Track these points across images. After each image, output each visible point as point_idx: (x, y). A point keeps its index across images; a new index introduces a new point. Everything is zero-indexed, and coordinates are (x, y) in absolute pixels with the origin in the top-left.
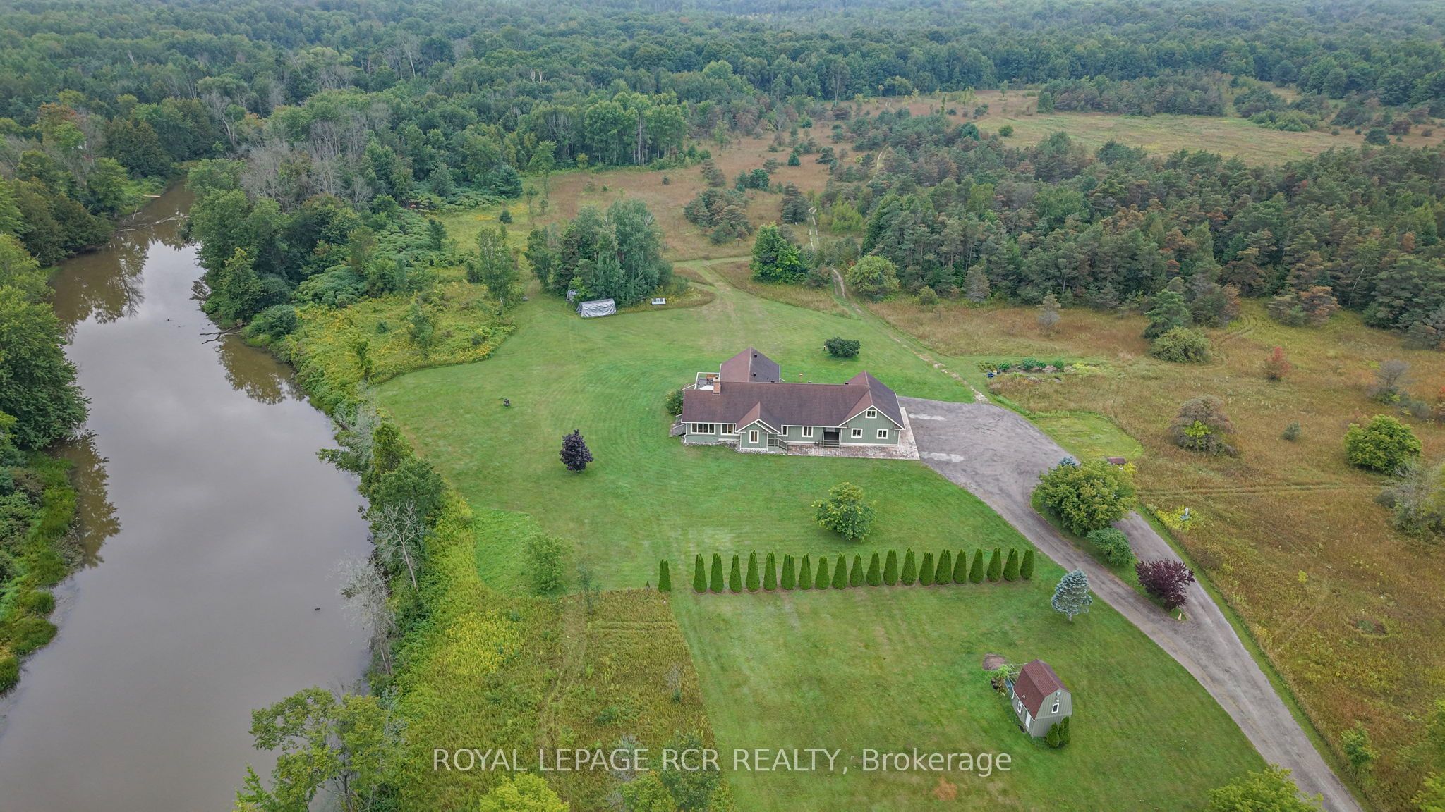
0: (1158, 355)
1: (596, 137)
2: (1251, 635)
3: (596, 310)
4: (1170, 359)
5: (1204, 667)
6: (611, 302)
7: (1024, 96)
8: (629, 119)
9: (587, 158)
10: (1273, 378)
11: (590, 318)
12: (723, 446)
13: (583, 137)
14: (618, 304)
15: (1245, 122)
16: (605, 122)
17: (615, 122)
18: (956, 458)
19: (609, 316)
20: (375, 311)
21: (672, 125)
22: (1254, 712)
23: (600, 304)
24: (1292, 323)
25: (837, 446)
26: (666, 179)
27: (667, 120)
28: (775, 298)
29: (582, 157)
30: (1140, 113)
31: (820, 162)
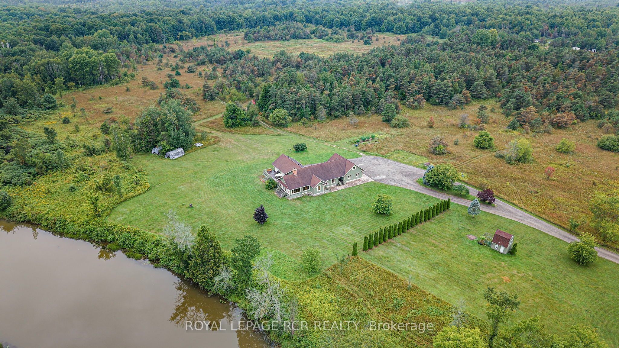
0: (394, 127)
1: (78, 73)
2: (514, 204)
3: (177, 154)
4: (399, 127)
5: (515, 217)
6: (181, 150)
7: (235, 36)
8: (94, 62)
9: (74, 84)
10: (431, 127)
11: (176, 159)
12: (305, 196)
13: (69, 74)
14: (185, 150)
15: (321, 40)
16: (82, 65)
17: (87, 64)
18: (384, 177)
19: (183, 156)
20: (53, 182)
21: (115, 63)
22: (539, 225)
23: (177, 151)
24: (415, 108)
25: (344, 184)
26: (128, 89)
27: (112, 61)
28: (245, 133)
29: (72, 84)
30: (286, 40)
31: (188, 72)
